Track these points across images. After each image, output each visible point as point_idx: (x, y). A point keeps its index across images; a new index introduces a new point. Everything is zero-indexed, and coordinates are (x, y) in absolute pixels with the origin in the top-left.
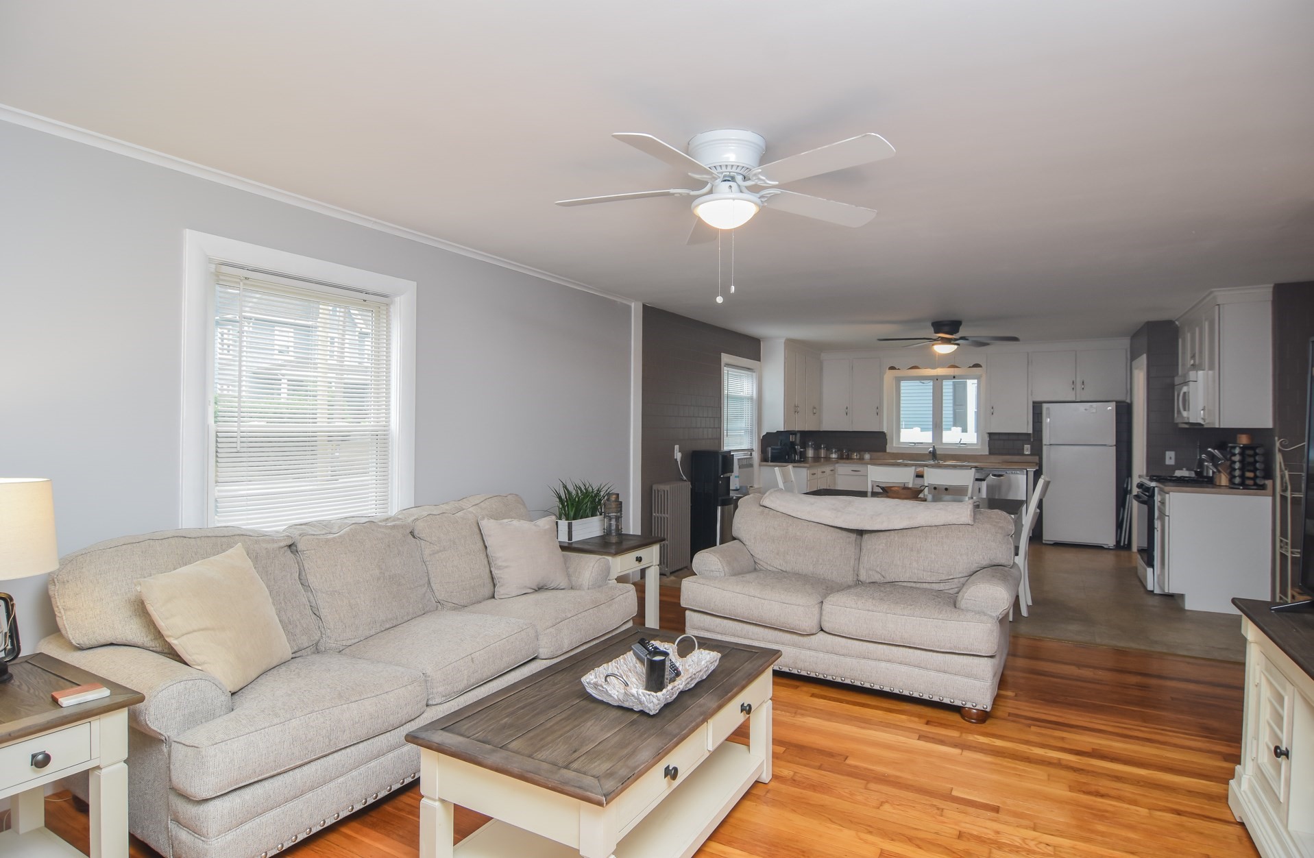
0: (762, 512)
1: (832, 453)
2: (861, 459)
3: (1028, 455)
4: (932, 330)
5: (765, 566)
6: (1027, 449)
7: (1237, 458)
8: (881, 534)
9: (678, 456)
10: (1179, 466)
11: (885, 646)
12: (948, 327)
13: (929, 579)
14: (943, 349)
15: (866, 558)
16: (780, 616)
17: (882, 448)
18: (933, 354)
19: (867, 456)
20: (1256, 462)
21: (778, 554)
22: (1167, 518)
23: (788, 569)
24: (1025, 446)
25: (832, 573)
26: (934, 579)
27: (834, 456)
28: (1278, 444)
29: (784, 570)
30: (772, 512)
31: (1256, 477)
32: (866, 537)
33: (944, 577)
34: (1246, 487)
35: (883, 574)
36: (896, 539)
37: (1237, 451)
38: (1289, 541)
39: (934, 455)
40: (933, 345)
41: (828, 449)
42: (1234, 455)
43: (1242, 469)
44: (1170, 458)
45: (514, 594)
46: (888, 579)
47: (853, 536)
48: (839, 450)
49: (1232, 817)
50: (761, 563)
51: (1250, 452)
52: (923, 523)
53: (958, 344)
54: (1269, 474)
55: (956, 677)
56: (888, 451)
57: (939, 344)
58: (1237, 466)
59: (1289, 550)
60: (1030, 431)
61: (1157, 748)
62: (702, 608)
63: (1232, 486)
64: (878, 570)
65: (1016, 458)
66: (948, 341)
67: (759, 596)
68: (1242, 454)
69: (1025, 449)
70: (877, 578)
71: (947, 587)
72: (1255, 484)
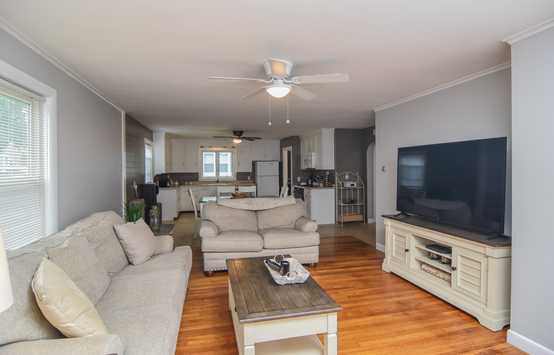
0: (219, 208)
1: (176, 183)
2: (189, 184)
3: (249, 180)
4: (233, 134)
5: (224, 229)
6: (249, 178)
7: (327, 178)
8: (265, 211)
9: (136, 187)
10: (301, 181)
11: (286, 249)
12: (238, 134)
13: (286, 224)
14: (237, 141)
15: (261, 220)
16: (250, 246)
17: (197, 180)
18: (233, 143)
19: (191, 183)
20: (331, 179)
21: (229, 224)
22: (311, 198)
23: (234, 229)
24: (248, 177)
25: (250, 228)
26: (287, 224)
27: (177, 183)
28: (336, 174)
29: (232, 230)
30: (223, 207)
31: (331, 184)
32: (259, 212)
33: (290, 223)
34: (329, 187)
35: (269, 225)
36: (272, 212)
37: (327, 176)
38: (342, 201)
39: (218, 182)
40: (233, 140)
41: (174, 181)
42: (326, 178)
43: (328, 182)
44: (299, 179)
45: (145, 261)
46: (272, 227)
47: (254, 212)
48: (179, 181)
49: (385, 272)
50: (222, 228)
51: (329, 177)
52: (281, 205)
53: (242, 140)
54: (334, 183)
55: (309, 254)
56: (199, 180)
57: (236, 139)
58: (327, 181)
59: (342, 204)
60: (251, 172)
61: (355, 261)
62: (214, 250)
63: (325, 186)
64: (267, 224)
65: (246, 181)
66: (239, 139)
67: (240, 240)
68: (328, 177)
69: (248, 178)
70: (267, 227)
71: (291, 226)
72: (331, 186)
